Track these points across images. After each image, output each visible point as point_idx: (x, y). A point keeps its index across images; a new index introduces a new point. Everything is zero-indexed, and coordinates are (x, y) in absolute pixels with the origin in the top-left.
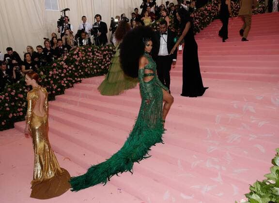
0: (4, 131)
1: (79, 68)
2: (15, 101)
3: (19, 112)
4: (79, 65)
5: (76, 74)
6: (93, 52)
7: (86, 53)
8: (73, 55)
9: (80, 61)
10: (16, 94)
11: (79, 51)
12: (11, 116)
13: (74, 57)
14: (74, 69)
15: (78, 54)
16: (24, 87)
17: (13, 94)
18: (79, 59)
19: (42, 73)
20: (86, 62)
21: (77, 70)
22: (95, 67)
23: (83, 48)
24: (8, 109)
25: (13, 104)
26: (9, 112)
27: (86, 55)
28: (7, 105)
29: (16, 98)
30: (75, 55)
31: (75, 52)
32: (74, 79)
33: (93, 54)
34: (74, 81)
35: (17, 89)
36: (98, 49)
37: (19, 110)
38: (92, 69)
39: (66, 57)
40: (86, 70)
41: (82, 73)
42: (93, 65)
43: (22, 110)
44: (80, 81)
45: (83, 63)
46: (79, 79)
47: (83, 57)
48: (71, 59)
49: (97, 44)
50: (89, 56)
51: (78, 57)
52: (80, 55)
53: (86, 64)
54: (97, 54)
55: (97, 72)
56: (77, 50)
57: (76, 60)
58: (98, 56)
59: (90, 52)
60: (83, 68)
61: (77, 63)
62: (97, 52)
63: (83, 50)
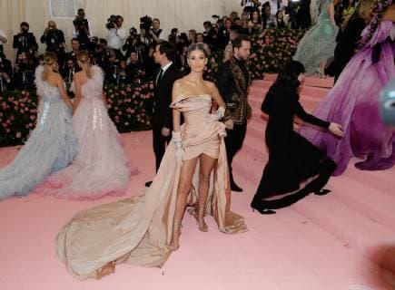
1: (263, 58)
4: (263, 54)
5: (258, 66)
6: (286, 37)
7: (276, 37)
8: (257, 39)
9: (266, 50)
11: (266, 34)
13: (259, 42)
14: (256, 59)
15: (264, 38)
18: (264, 45)
19: (213, 60)
20: (274, 51)
21: (260, 62)
22: (285, 59)
23: (272, 31)
27: (276, 40)
30: (260, 39)
31: (261, 36)
32: (254, 73)
34: (253, 76)
36: (293, 34)
38: (281, 61)
40: (273, 63)
41: (267, 66)
42: (283, 56)
44: (262, 78)
45: (269, 53)
47: (270, 44)
48: (254, 45)
50: (280, 42)
51: (264, 42)
52: (267, 40)
53: (273, 53)
54: (291, 41)
56: (264, 34)
57: (261, 47)
58: (292, 44)
59: (282, 37)
60: (268, 59)
61: (261, 52)
62: (292, 38)
63: (272, 34)
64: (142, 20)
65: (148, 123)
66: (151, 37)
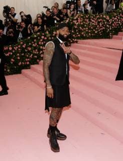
0: (14, 75)
1: (77, 31)
2: (25, 53)
3: (26, 62)
4: (77, 28)
5: (74, 35)
6: (89, 18)
7: (84, 19)
8: (73, 20)
9: (79, 26)
10: (26, 47)
11: (78, 17)
12: (20, 64)
13: (74, 21)
15: (77, 19)
16: (33, 42)
17: (24, 46)
18: (78, 23)
19: (47, 32)
20: (83, 26)
21: (75, 33)
22: (90, 31)
23: (82, 15)
24: (19, 58)
25: (23, 54)
26: (19, 61)
27: (84, 21)
28: (18, 55)
29: (26, 51)
30: (75, 20)
31: (75, 18)
32: (72, 40)
33: (90, 21)
34: (71, 41)
35: (27, 43)
36: (94, 17)
37: (26, 60)
38: (88, 33)
39: (67, 21)
40: (83, 33)
41: (79, 35)
42: (89, 29)
43: (29, 60)
44: (77, 42)
45: (80, 28)
46: (76, 40)
47: (81, 22)
48: (72, 23)
49: (94, 13)
50: (86, 22)
51: (77, 22)
52: (79, 20)
53: (83, 28)
54: (93, 21)
55: (91, 36)
56: (77, 17)
57: (75, 24)
58: (93, 22)
59: (87, 18)
60: (80, 31)
61: (76, 27)
62: (93, 19)
63: (81, 17)
64: (4, 7)
65: (8, 70)
66: (10, 18)
